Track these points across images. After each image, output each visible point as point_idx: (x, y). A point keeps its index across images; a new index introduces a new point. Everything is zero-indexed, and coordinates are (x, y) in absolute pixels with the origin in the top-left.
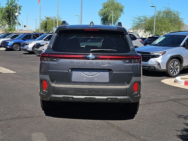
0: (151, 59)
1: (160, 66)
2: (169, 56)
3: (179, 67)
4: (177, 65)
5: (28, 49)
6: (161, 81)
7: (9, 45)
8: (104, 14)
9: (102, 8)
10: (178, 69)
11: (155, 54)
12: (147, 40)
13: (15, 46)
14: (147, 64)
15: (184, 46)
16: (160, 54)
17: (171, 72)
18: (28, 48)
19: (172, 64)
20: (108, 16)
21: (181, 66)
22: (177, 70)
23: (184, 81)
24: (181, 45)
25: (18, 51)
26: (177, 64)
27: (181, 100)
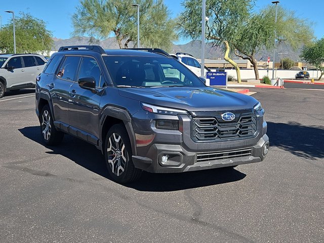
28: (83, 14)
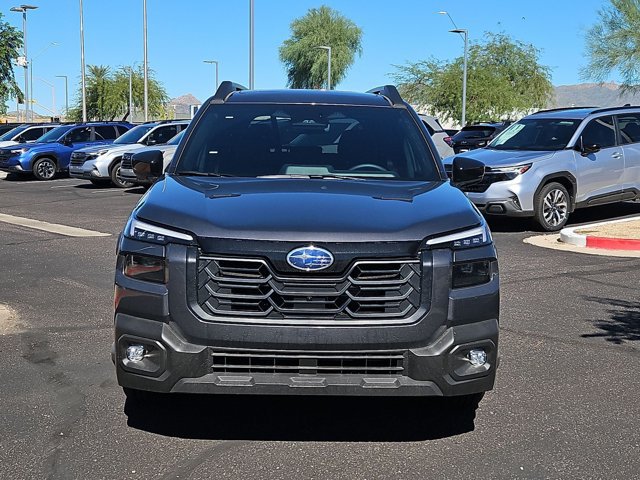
0: (492, 185)
1: (518, 202)
2: (541, 175)
3: (565, 204)
4: (560, 199)
5: (95, 172)
6: (524, 241)
7: (21, 160)
8: (299, 57)
9: (290, 38)
10: (565, 210)
11: (504, 170)
12: (461, 136)
13: (40, 164)
14: (483, 199)
15: (576, 148)
16: (517, 171)
17: (546, 218)
18: (96, 169)
19: (549, 195)
20: (312, 63)
21: (571, 201)
22: (561, 212)
23: (584, 236)
24: (569, 146)
25: (52, 179)
26: (560, 196)
27: (588, 273)
28: (613, 25)
